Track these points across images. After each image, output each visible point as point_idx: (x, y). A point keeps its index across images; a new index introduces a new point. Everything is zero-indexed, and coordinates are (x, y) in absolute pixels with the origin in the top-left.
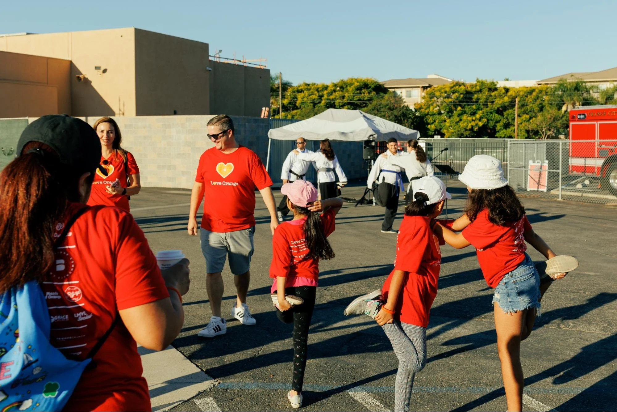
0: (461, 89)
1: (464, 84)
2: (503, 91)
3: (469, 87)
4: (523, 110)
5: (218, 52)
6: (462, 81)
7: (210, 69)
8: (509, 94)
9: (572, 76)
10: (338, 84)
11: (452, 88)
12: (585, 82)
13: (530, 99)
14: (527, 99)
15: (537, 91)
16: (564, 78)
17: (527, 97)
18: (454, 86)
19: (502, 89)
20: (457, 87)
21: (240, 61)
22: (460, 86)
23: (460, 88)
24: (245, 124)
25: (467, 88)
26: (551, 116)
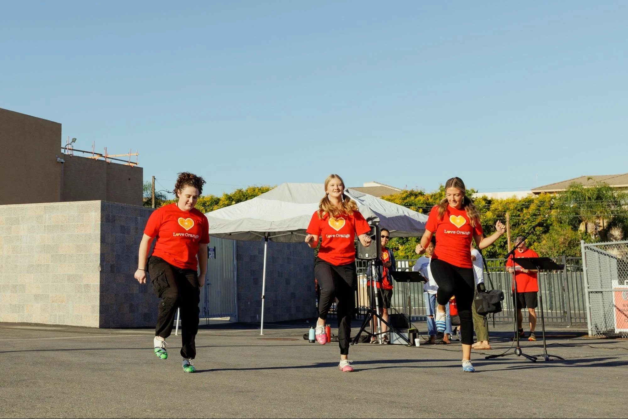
0: (419, 201)
1: (421, 194)
2: (483, 203)
3: (429, 198)
4: (516, 231)
5: (71, 141)
6: (417, 190)
7: (63, 161)
8: (493, 207)
9: (589, 179)
10: (234, 195)
11: (405, 199)
12: (612, 189)
13: (526, 214)
14: (521, 215)
15: (536, 201)
16: (578, 182)
17: (521, 210)
18: (407, 196)
19: (481, 200)
20: (413, 198)
21: (101, 155)
22: (416, 196)
23: (418, 199)
24: (136, 218)
25: (428, 199)
26: (565, 239)
